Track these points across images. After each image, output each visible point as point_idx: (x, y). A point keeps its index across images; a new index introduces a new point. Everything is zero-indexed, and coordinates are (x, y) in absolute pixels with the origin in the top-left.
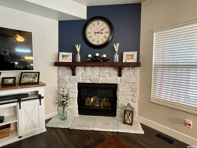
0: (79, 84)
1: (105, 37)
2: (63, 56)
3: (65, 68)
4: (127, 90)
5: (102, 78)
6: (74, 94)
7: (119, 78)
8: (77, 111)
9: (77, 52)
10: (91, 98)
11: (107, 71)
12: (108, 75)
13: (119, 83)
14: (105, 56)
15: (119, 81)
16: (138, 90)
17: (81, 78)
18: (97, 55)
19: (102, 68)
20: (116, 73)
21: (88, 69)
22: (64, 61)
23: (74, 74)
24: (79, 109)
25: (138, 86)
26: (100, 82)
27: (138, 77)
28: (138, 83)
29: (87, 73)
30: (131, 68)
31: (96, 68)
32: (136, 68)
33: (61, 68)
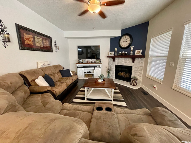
0: (116, 65)
1: (128, 43)
2: (110, 53)
3: (111, 58)
4: (136, 70)
5: (125, 63)
6: (114, 69)
7: (133, 63)
8: (114, 77)
9: (115, 51)
10: (122, 73)
11: (128, 60)
12: (128, 62)
13: (133, 66)
14: (126, 52)
15: (133, 65)
16: (143, 70)
17: (117, 63)
18: (123, 52)
19: (125, 58)
20: (131, 60)
21: (120, 59)
22: (110, 55)
23: (114, 61)
24: (115, 76)
25: (143, 68)
26: (124, 65)
27: (144, 63)
28: (143, 67)
29: (119, 61)
30: (139, 58)
31: (123, 58)
32: (142, 59)
33: (110, 58)
